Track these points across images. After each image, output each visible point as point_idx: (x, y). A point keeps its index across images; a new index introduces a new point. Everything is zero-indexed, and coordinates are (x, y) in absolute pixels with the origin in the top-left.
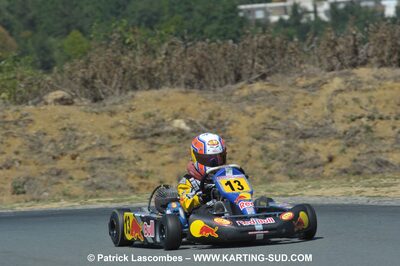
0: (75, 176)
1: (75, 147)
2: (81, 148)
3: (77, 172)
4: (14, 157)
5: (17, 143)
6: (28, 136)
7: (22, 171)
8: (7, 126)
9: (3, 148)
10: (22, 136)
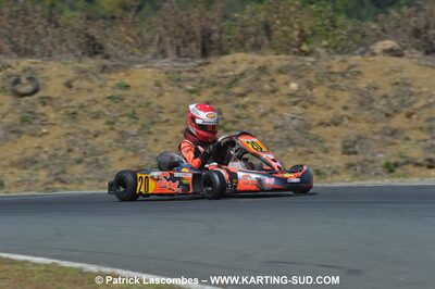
0: (412, 137)
1: (410, 104)
2: (417, 105)
3: (414, 132)
4: (343, 113)
5: (344, 98)
6: (356, 89)
7: (352, 128)
8: (333, 77)
9: (329, 102)
10: (350, 90)
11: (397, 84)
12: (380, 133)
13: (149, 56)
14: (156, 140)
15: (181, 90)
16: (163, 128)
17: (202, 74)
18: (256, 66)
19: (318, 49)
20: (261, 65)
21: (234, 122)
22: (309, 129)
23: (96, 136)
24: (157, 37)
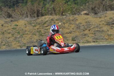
0: (90, 36)
1: (90, 27)
2: (91, 28)
3: (90, 34)
4: (72, 30)
5: (73, 26)
6: (76, 24)
7: (74, 34)
8: (70, 21)
9: (69, 27)
10: (74, 24)
11: (87, 22)
12: (81, 35)
13: (23, 17)
14: (24, 39)
15: (31, 26)
16: (26, 36)
17: (37, 22)
18: (50, 19)
19: (67, 14)
20: (52, 19)
21: (44, 33)
22: (63, 35)
23: (9, 38)
24: (26, 12)
